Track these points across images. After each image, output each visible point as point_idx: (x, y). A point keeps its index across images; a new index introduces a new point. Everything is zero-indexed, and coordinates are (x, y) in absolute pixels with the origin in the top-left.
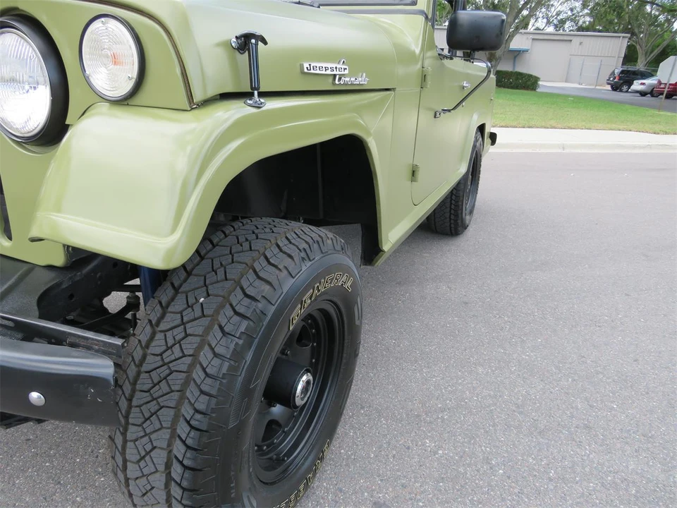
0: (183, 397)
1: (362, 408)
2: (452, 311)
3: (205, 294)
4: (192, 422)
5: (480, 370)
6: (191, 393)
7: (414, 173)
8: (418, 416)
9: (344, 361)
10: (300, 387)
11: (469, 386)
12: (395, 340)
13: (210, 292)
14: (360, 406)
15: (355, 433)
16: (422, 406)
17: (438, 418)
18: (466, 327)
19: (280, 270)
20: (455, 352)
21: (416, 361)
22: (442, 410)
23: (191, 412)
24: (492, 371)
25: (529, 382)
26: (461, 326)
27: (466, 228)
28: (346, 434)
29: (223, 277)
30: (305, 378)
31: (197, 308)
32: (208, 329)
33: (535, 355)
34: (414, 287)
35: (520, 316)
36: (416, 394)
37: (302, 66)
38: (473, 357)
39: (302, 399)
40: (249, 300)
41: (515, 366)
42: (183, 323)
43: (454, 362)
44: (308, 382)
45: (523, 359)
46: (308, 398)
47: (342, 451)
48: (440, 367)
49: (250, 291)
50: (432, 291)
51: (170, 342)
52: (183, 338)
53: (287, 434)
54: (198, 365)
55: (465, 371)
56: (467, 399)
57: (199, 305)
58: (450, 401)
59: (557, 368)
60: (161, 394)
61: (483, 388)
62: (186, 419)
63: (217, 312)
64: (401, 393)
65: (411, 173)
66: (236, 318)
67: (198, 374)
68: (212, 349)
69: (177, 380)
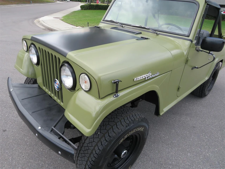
0: (90, 156)
1: (146, 156)
2: (188, 129)
3: (100, 132)
4: (91, 162)
5: (189, 154)
6: (92, 156)
7: (178, 89)
8: (162, 164)
9: (140, 146)
10: (123, 153)
11: (183, 159)
12: (164, 135)
13: (101, 132)
14: (145, 155)
15: (141, 163)
16: (164, 161)
17: (168, 167)
18: (190, 137)
19: (119, 129)
20: (183, 145)
21: (168, 145)
22: (170, 165)
23: (91, 160)
24: (193, 156)
25: (205, 164)
26: (189, 136)
27: (206, 96)
28: (139, 163)
29: (105, 128)
30: (125, 151)
31: (97, 135)
32: (98, 142)
33: (212, 155)
34: (178, 116)
35: (213, 137)
36: (164, 156)
37: (134, 79)
38: (188, 149)
39: (123, 156)
40: (109, 137)
41: (202, 157)
42: (93, 138)
43: (181, 149)
44: (126, 153)
45: (207, 155)
46: (125, 156)
47: (136, 168)
48: (175, 149)
49: (110, 135)
50: (184, 119)
51: (90, 142)
52: (93, 142)
53: (119, 162)
54: (94, 150)
55: (184, 153)
56: (180, 163)
57: (98, 134)
58: (174, 162)
59: (218, 162)
60: (86, 153)
61: (187, 161)
62: (90, 161)
63: (101, 138)
64: (159, 155)
65: (177, 89)
66: (105, 141)
67: (94, 152)
68: (98, 147)
69: (90, 151)
